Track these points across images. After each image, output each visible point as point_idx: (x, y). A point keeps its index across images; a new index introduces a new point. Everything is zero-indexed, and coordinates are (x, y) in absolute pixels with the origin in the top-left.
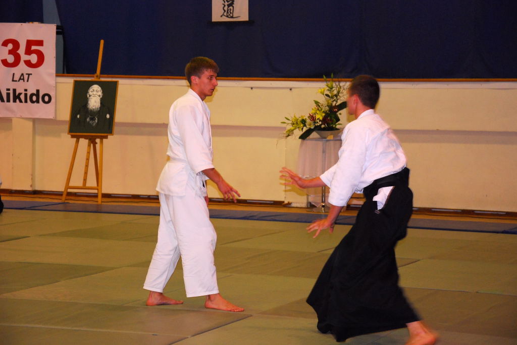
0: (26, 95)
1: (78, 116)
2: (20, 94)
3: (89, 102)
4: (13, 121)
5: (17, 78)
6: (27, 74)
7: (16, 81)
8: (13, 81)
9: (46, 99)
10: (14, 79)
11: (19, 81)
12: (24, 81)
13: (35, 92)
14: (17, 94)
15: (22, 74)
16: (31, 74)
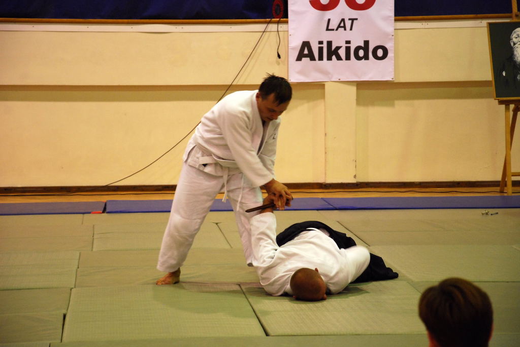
0: (348, 49)
1: (504, 74)
2: (338, 48)
3: (515, 53)
4: (326, 87)
5: (333, 25)
6: (350, 19)
7: (333, 30)
8: (328, 29)
9: (380, 53)
10: (330, 28)
11: (337, 30)
12: (345, 29)
13: (362, 45)
14: (333, 48)
15: (343, 20)
16: (356, 19)
